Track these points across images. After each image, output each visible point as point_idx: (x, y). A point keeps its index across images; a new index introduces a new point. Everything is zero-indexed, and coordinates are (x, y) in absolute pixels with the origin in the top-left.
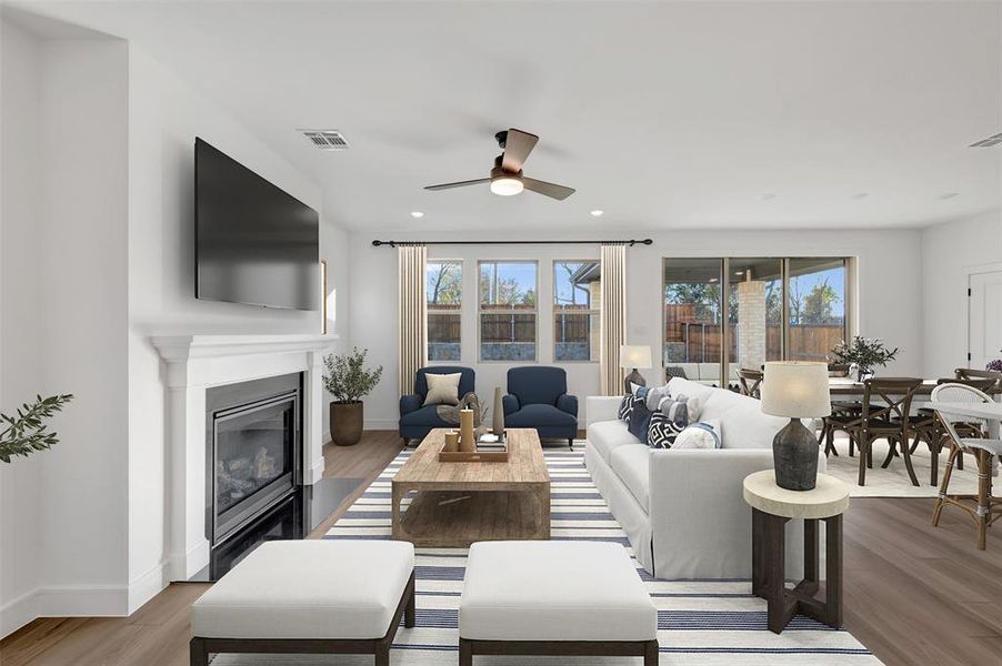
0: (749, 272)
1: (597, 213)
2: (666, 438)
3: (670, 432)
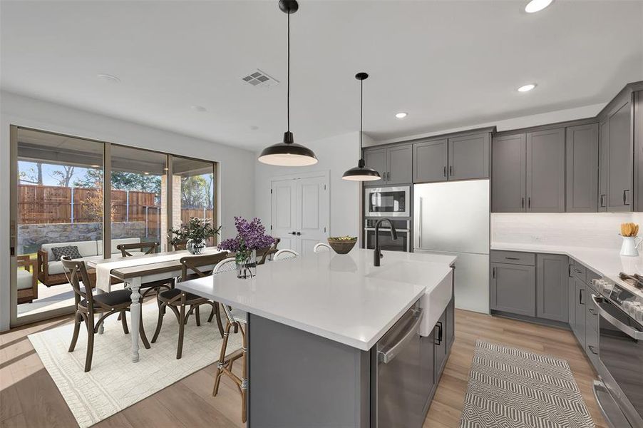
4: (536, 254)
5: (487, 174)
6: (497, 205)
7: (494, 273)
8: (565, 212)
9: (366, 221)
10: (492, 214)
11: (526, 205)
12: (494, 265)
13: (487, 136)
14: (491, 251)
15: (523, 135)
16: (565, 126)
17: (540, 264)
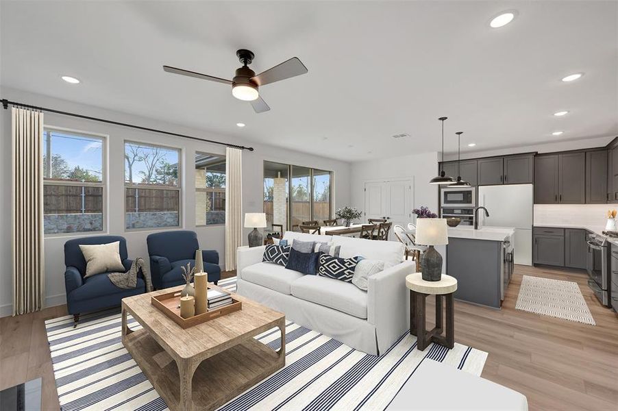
0: (279, 173)
1: (241, 125)
2: (348, 269)
3: (350, 264)
4: (565, 229)
5: (531, 179)
6: (538, 199)
7: (535, 242)
8: (585, 203)
9: (442, 210)
10: (535, 205)
11: (558, 200)
12: (536, 236)
13: (531, 157)
14: (533, 228)
15: (557, 156)
16: (585, 151)
17: (567, 235)
